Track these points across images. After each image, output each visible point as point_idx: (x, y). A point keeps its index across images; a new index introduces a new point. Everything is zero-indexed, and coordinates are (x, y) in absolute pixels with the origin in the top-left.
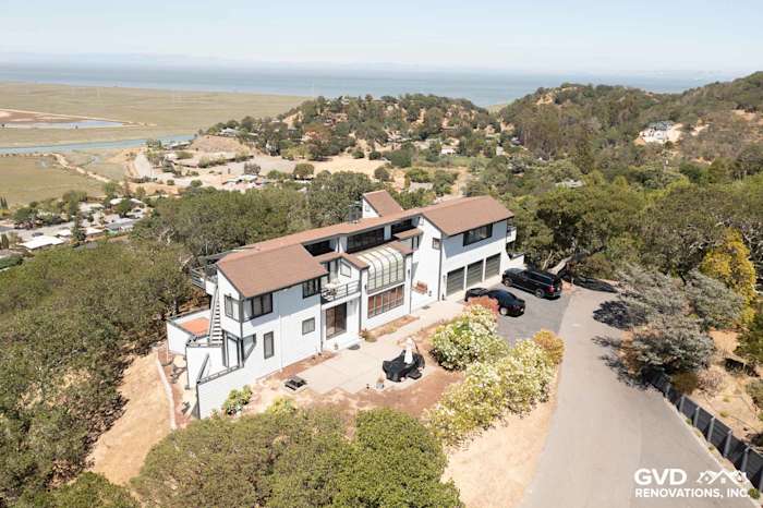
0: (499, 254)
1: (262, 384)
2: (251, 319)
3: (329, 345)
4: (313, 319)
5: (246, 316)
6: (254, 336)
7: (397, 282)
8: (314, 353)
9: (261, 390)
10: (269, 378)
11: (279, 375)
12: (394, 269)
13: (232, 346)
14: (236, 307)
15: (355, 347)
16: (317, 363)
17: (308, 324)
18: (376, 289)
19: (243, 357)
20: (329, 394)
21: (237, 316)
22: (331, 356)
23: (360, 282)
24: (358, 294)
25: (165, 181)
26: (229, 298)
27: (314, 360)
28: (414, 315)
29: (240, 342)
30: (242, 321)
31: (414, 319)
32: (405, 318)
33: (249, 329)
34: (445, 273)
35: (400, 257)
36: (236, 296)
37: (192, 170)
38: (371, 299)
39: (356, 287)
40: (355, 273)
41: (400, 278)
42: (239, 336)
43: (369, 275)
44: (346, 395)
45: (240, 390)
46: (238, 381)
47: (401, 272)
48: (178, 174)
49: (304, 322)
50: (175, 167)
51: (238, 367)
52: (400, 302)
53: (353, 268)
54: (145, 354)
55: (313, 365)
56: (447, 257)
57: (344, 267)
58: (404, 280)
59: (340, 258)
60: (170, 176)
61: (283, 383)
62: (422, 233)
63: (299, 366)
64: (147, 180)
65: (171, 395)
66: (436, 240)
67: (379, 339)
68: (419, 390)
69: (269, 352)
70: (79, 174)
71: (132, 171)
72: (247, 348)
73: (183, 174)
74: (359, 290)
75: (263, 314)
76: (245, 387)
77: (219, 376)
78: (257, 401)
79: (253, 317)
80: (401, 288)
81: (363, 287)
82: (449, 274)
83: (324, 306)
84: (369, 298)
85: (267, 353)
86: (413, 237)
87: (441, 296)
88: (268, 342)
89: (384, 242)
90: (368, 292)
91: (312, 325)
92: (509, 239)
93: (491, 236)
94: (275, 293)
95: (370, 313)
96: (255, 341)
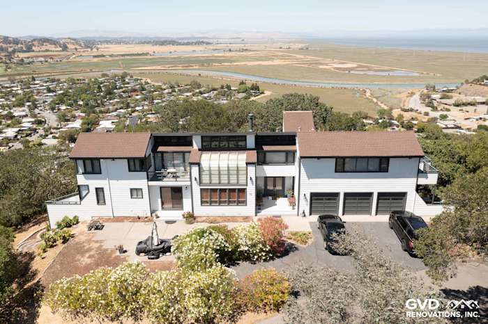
2: (83, 174)
4: (141, 189)
5: (80, 171)
6: (87, 186)
7: (237, 184)
12: (233, 172)
15: (171, 222)
16: (135, 222)
18: (212, 184)
19: (80, 197)
20: (97, 241)
22: (149, 221)
23: (190, 173)
25: (423, 112)
27: (138, 219)
29: (78, 187)
32: (247, 218)
33: (81, 179)
34: (307, 192)
35: (244, 164)
37: (446, 107)
38: (203, 190)
41: (242, 182)
43: (201, 171)
44: (100, 246)
45: (71, 217)
47: (243, 178)
48: (435, 109)
49: (132, 190)
50: (435, 104)
52: (242, 203)
56: (309, 177)
58: (247, 185)
59: (189, 152)
60: (428, 109)
62: (296, 151)
63: (123, 219)
64: (412, 110)
70: (373, 102)
71: (406, 104)
72: (84, 193)
73: (439, 109)
75: (93, 173)
76: (75, 217)
77: (63, 204)
79: (85, 173)
80: (243, 191)
81: (193, 179)
82: (313, 195)
83: (151, 183)
84: (201, 189)
85: (101, 201)
86: (287, 152)
87: (301, 212)
88: (101, 194)
89: (244, 149)
90: (200, 183)
91: (140, 193)
92: (422, 181)
93: (386, 170)
94: (101, 161)
95: (202, 202)
96: (89, 190)
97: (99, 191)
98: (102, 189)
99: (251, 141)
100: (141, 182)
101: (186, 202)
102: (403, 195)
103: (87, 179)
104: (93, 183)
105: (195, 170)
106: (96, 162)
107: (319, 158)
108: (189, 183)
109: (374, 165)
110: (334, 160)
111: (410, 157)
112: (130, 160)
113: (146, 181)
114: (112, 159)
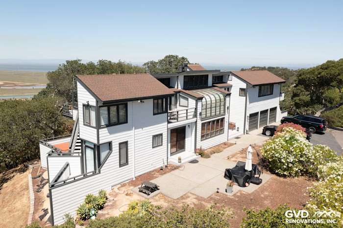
0: (276, 108)
1: (117, 191)
2: (107, 126)
3: (174, 160)
4: (161, 135)
5: (103, 123)
6: (110, 144)
7: (220, 115)
8: (162, 165)
9: (116, 195)
10: (124, 185)
11: (133, 183)
12: (218, 104)
13: (90, 153)
14: (93, 114)
15: (194, 162)
16: (165, 173)
17: (157, 138)
18: (206, 118)
19: (99, 163)
20: (182, 198)
21: (94, 123)
22: (177, 168)
23: (196, 109)
24: (195, 120)
26: (87, 106)
27: (162, 170)
28: (231, 142)
29: (97, 148)
30: (98, 127)
31: (231, 145)
32: (225, 144)
33: (105, 135)
34: (248, 115)
35: (222, 96)
36: (93, 102)
38: (203, 125)
39: (193, 113)
40: (192, 102)
41: (222, 112)
42: (96, 142)
43: (202, 105)
44: (198, 198)
45: (96, 194)
46: (94, 186)
47: (222, 107)
49: (154, 137)
51: (94, 173)
52: (221, 131)
53: (190, 99)
54: (24, 171)
55: (162, 174)
56: (249, 102)
57: (182, 100)
58: (224, 114)
59: (179, 92)
61: (137, 189)
62: (231, 86)
63: (150, 175)
65: (32, 202)
66: (242, 90)
67: (212, 156)
68: (266, 193)
69: (124, 161)
72: (103, 155)
74: (195, 116)
75: (119, 123)
76: (100, 192)
77: (75, 180)
78: (113, 206)
79: (109, 125)
80: (223, 120)
81: (198, 114)
82: (251, 115)
83: (170, 126)
87: (246, 131)
88: (124, 151)
91: (160, 140)
92: (281, 99)
93: (273, 94)
94: (129, 104)
95: (202, 136)
96: (110, 148)
97: (124, 145)
98: (126, 143)
103: (111, 133)
104: (117, 137)
105: (199, 105)
106: (122, 108)
110: (258, 87)
112: (155, 99)
113: (167, 123)
114: (142, 99)
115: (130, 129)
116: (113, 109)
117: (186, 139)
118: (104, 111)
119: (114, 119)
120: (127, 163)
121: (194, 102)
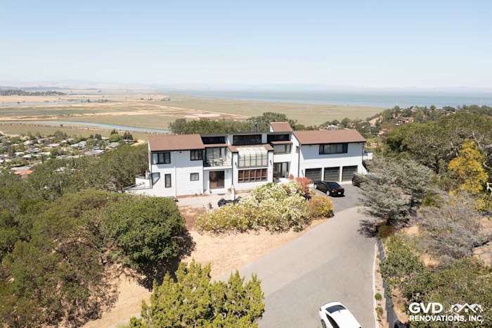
4: (198, 174)
5: (155, 162)
6: (159, 173)
7: (262, 166)
8: (198, 193)
12: (259, 158)
15: (222, 195)
16: (195, 197)
17: (194, 176)
18: (245, 167)
19: (153, 184)
20: (183, 207)
22: (205, 196)
23: (232, 159)
29: (151, 175)
30: (152, 164)
33: (154, 168)
34: (303, 168)
35: (265, 152)
38: (240, 172)
41: (265, 164)
43: (239, 157)
44: (190, 208)
47: (266, 161)
49: (191, 174)
51: (150, 188)
52: (264, 179)
53: (230, 152)
55: (192, 197)
58: (268, 166)
59: (228, 147)
62: (292, 144)
63: (185, 196)
72: (155, 179)
74: (232, 165)
75: (165, 163)
79: (158, 163)
80: (265, 170)
81: (234, 164)
82: (307, 170)
83: (205, 168)
84: (239, 171)
85: (167, 185)
86: (286, 145)
88: (168, 179)
89: (261, 144)
90: (238, 167)
91: (197, 177)
92: (365, 158)
93: (347, 152)
94: (171, 153)
95: (239, 180)
96: (159, 177)
97: (168, 176)
98: (170, 175)
99: (264, 139)
100: (199, 168)
101: (227, 182)
102: (356, 167)
103: (159, 167)
104: (164, 171)
105: (236, 157)
106: (167, 155)
107: (310, 145)
108: (231, 167)
109: (340, 148)
110: (318, 146)
111: (358, 142)
112: (193, 151)
113: (202, 167)
114: (180, 151)
115: (172, 167)
116: (161, 155)
117: (225, 180)
118: (155, 155)
119: (162, 160)
120: (170, 186)
121: (231, 154)
